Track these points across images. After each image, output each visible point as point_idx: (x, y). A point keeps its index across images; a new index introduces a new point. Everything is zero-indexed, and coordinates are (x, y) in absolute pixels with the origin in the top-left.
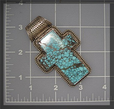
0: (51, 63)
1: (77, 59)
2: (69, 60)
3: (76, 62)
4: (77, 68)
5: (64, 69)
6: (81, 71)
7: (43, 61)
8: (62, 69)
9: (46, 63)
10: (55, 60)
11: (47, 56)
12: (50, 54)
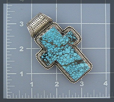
1: (78, 55)
2: (70, 56)
3: (77, 59)
4: (78, 65)
5: (65, 65)
6: (82, 68)
7: (44, 58)
8: (63, 66)
9: (48, 59)
10: (56, 56)
11: (48, 53)
12: (51, 51)
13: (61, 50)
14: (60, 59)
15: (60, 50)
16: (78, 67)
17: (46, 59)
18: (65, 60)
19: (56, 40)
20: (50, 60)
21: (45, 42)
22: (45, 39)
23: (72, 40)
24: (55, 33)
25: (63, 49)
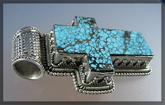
0: (106, 57)
1: (117, 31)
2: (113, 37)
4: (131, 38)
5: (125, 50)
8: (124, 52)
9: (102, 62)
10: (104, 50)
11: (91, 55)
12: (91, 49)
13: (98, 40)
14: (112, 49)
15: (96, 41)
17: (100, 63)
19: (78, 35)
20: (105, 60)
21: (70, 47)
22: (66, 45)
23: (91, 23)
24: (66, 30)
25: (97, 37)
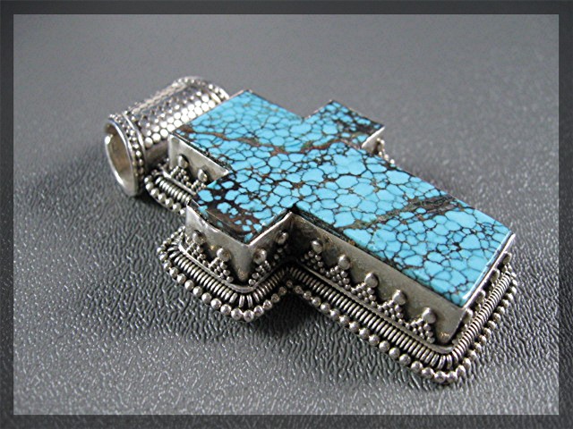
0: (270, 203)
1: (415, 179)
2: (373, 184)
3: (419, 194)
4: (439, 218)
5: (361, 225)
6: (467, 231)
7: (218, 198)
8: (348, 228)
9: (240, 204)
10: (292, 189)
11: (236, 177)
12: (255, 167)
13: (313, 164)
14: (319, 200)
15: (302, 162)
16: (441, 230)
17: (231, 202)
18: (348, 201)
19: (273, 130)
20: (256, 204)
21: (211, 137)
22: (210, 130)
23: (353, 129)
24: (258, 109)
25: (319, 160)
